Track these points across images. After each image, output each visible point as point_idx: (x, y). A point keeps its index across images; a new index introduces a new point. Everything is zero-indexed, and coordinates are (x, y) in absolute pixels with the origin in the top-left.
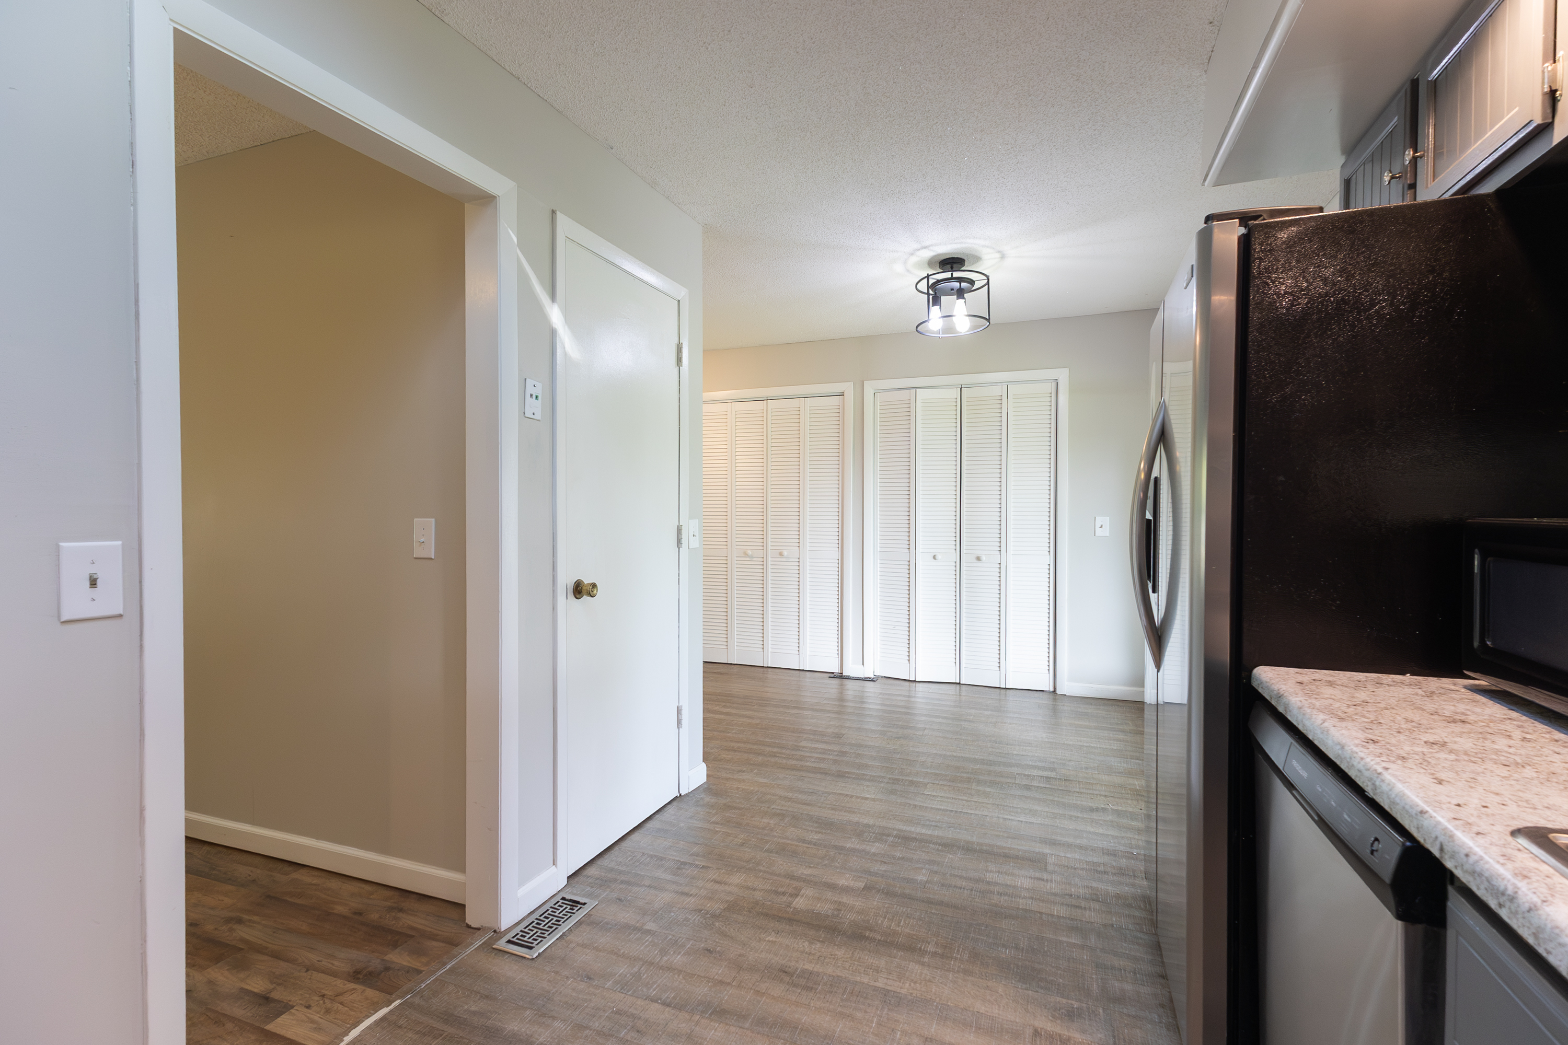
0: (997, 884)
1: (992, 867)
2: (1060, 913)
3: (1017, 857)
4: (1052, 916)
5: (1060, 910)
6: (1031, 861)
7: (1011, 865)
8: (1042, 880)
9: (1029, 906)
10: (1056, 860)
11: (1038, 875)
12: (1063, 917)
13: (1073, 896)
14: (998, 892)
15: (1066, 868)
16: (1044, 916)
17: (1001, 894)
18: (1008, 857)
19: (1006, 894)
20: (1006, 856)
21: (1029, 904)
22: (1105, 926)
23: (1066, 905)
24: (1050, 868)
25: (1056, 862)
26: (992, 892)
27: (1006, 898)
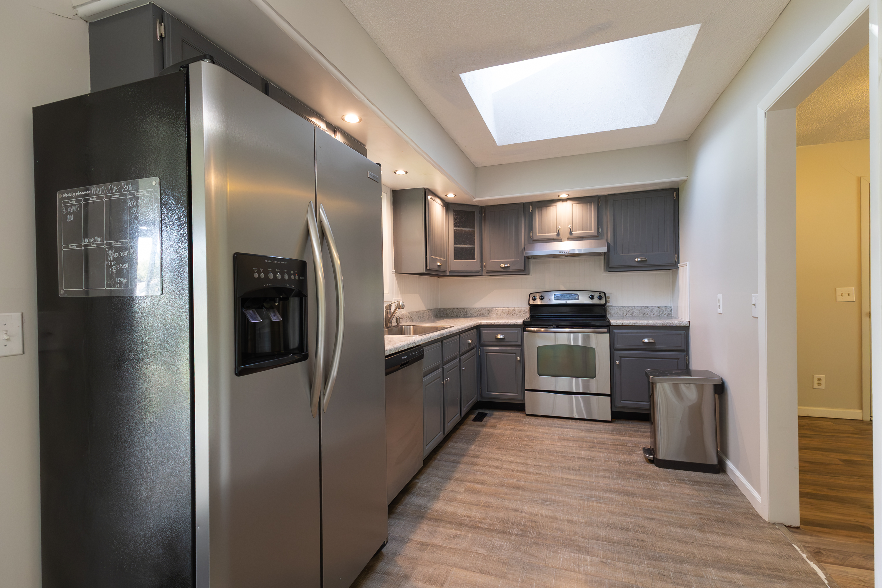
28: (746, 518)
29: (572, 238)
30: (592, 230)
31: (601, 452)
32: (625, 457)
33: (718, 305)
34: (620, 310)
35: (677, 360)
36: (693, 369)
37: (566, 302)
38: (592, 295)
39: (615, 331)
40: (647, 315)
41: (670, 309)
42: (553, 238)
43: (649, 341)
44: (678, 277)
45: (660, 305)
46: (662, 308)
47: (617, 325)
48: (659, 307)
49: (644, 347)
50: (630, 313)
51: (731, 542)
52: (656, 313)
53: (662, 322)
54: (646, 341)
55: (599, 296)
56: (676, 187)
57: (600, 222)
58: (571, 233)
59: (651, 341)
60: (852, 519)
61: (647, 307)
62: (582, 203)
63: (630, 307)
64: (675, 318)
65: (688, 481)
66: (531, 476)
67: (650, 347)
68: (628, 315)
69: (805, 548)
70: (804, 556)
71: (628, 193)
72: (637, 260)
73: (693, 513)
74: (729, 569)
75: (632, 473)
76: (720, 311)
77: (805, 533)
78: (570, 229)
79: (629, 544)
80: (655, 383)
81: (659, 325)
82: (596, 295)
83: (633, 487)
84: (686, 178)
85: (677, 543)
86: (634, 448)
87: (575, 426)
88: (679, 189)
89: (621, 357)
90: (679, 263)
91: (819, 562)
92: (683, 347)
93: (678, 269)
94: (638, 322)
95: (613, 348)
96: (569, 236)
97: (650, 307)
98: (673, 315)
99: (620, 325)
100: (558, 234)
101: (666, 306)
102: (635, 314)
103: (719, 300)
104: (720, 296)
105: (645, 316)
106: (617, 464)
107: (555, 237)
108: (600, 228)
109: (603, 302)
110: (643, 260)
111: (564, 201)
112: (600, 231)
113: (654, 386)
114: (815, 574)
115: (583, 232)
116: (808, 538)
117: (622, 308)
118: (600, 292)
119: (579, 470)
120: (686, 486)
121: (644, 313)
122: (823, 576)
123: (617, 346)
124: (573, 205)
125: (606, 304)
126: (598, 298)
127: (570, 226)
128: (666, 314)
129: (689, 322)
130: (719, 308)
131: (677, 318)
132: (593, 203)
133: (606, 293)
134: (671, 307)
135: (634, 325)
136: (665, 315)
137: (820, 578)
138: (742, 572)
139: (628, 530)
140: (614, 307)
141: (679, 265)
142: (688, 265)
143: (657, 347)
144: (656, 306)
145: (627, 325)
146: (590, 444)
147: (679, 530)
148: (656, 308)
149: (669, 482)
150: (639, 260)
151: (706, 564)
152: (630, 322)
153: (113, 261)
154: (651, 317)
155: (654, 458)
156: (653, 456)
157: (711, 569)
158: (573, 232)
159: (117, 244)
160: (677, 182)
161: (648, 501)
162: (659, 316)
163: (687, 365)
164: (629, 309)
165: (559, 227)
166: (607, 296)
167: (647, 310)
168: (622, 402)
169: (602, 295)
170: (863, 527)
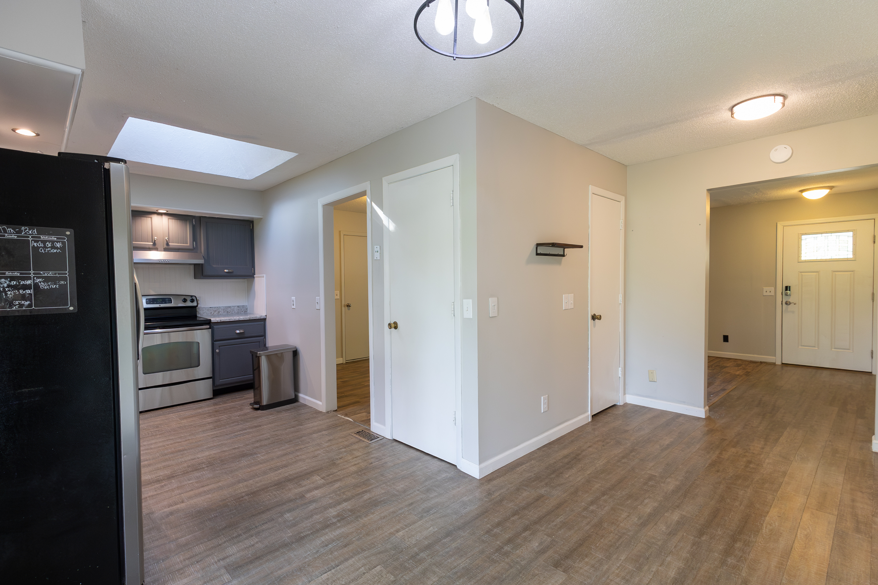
0: (246, 538)
1: (260, 545)
2: (198, 547)
3: (251, 562)
4: (201, 543)
5: (199, 549)
6: (240, 567)
7: (250, 555)
8: (223, 559)
9: (218, 540)
10: (223, 579)
11: (228, 560)
12: (195, 546)
13: (196, 563)
14: (241, 535)
15: (212, 579)
16: (207, 540)
17: (239, 535)
18: (256, 558)
19: (236, 537)
20: (258, 558)
21: (219, 541)
22: (168, 558)
23: (198, 555)
24: (223, 571)
25: (222, 577)
26: (244, 533)
27: (235, 535)
28: (317, 414)
29: (168, 248)
30: (187, 244)
31: (222, 415)
32: (239, 413)
33: (292, 303)
34: (208, 310)
35: (259, 343)
36: (269, 346)
37: (160, 306)
38: (184, 299)
39: (214, 327)
40: (230, 313)
41: (246, 307)
42: (149, 247)
43: (240, 331)
44: (253, 284)
45: (239, 305)
46: (240, 307)
47: (217, 321)
48: (238, 307)
49: (236, 336)
50: (217, 312)
51: (315, 424)
52: (236, 311)
53: (249, 317)
54: (238, 332)
55: (191, 299)
56: (252, 220)
57: (195, 238)
58: (168, 244)
59: (242, 331)
60: (352, 401)
61: (230, 307)
62: (178, 220)
63: (216, 308)
64: (250, 314)
65: (283, 410)
66: (183, 443)
67: (241, 336)
68: (215, 314)
69: (342, 415)
70: (343, 417)
71: (217, 218)
72: (226, 271)
73: (294, 421)
74: (320, 432)
75: (250, 418)
76: (294, 307)
77: (339, 411)
78: (167, 241)
79: (274, 443)
80: (261, 356)
81: (247, 319)
82: (189, 299)
83: (257, 423)
84: (262, 217)
85: (295, 433)
86: (241, 407)
87: (185, 408)
88: (254, 222)
89: (219, 346)
90: (255, 275)
91: (348, 417)
92: (262, 334)
93: (254, 279)
94: (232, 318)
95: (213, 341)
96: (165, 246)
97: (232, 307)
98: (248, 312)
99: (219, 321)
100: (154, 244)
101: (243, 306)
102: (220, 312)
103: (293, 301)
104: (293, 298)
105: (228, 314)
106: (237, 417)
107: (151, 247)
108: (195, 243)
109: (195, 304)
110: (230, 271)
111: (160, 215)
112: (195, 245)
113: (260, 358)
114: (349, 420)
115: (179, 244)
116: (341, 412)
117: (210, 308)
118: (192, 296)
119: (215, 428)
120: (283, 413)
121: (228, 312)
122: (351, 420)
123: (216, 338)
124: (169, 220)
125: (197, 306)
126: (190, 301)
127: (166, 238)
128: (244, 311)
129: (266, 315)
130: (293, 305)
131: (253, 314)
132: (188, 221)
133: (196, 297)
134: (247, 306)
135: (229, 321)
136: (242, 312)
137: (350, 421)
138: (325, 430)
139: (269, 439)
140: (203, 308)
141: (255, 276)
142: (265, 277)
143: (246, 335)
144: (236, 306)
145: (224, 321)
146: (209, 414)
147: (293, 429)
148: (236, 307)
149: (274, 414)
150: (227, 271)
151: (311, 434)
152: (226, 319)
153: (6, 287)
154: (232, 315)
155: (260, 406)
156: (259, 405)
157: (314, 435)
158: (170, 244)
159: (14, 274)
160: (253, 218)
161: (270, 425)
162: (238, 314)
163: (265, 345)
164: (216, 309)
165: (156, 238)
166: (197, 299)
167: (230, 309)
168: (220, 381)
169: (194, 298)
170: (356, 402)
